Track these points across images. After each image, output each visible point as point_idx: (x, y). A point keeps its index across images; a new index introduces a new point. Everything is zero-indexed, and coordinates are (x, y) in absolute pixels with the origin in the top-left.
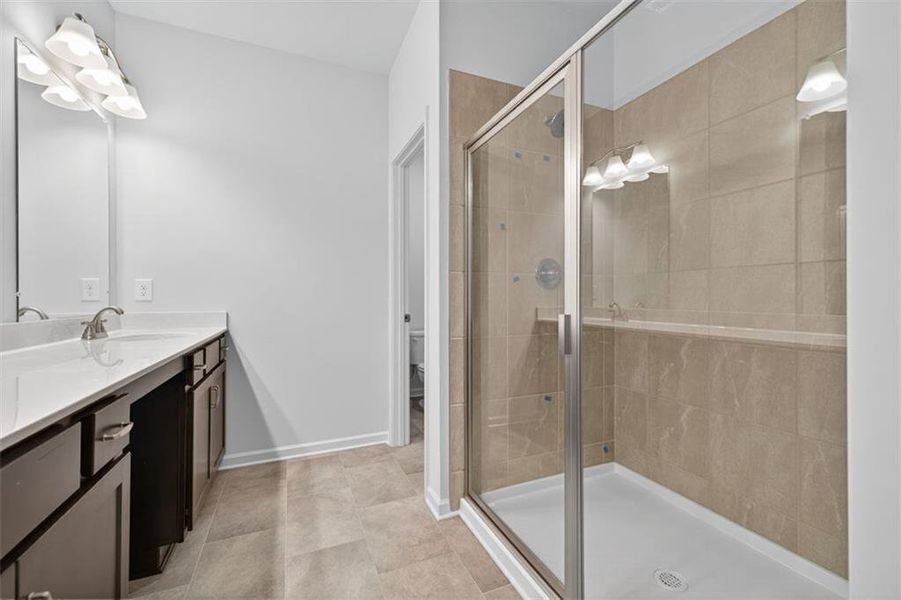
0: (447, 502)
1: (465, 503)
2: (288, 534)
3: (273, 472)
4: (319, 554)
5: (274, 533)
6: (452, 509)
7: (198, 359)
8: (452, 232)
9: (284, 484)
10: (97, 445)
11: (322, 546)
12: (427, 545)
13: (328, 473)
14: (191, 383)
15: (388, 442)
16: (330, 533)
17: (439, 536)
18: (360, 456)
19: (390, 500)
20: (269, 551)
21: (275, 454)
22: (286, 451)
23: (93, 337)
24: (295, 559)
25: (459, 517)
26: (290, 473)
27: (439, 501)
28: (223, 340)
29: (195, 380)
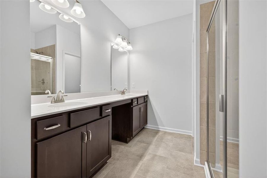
0: (199, 160)
1: (206, 163)
2: (152, 147)
3: (157, 132)
4: (156, 155)
5: (149, 146)
6: (201, 164)
9: (157, 136)
10: (103, 112)
11: (157, 154)
12: (186, 170)
13: (169, 137)
14: (132, 106)
15: (192, 135)
16: (161, 152)
17: (192, 170)
18: (181, 136)
19: (182, 152)
20: (146, 149)
21: (158, 128)
22: (161, 128)
23: (123, 94)
24: (150, 154)
25: (203, 168)
26: (160, 134)
27: (196, 159)
28: (145, 97)
29: (134, 105)
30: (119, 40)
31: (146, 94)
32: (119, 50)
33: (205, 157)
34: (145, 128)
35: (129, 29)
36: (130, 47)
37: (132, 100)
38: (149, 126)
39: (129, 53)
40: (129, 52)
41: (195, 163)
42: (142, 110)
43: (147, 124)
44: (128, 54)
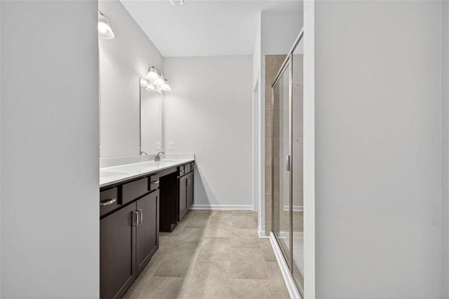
0: (264, 232)
1: (271, 233)
2: (207, 232)
3: (209, 212)
4: (216, 238)
5: (203, 230)
6: (266, 235)
7: (182, 168)
8: (266, 122)
9: (211, 217)
10: (151, 185)
11: (216, 236)
12: (252, 244)
13: (227, 216)
14: (179, 176)
15: (252, 210)
16: (220, 233)
17: (258, 242)
18: (240, 213)
19: (244, 228)
20: (200, 234)
21: (210, 207)
22: (214, 207)
23: (157, 161)
24: (207, 238)
25: (269, 239)
26: (213, 214)
27: (260, 231)
28: (192, 164)
29: (181, 175)
30: (153, 75)
31: (193, 159)
32: (147, 89)
33: (270, 226)
34: (191, 210)
35: (163, 58)
36: (166, 87)
37: (178, 167)
38: (197, 206)
39: (164, 95)
40: (164, 92)
41: (261, 235)
42: (189, 182)
43: (193, 204)
44: (162, 95)
